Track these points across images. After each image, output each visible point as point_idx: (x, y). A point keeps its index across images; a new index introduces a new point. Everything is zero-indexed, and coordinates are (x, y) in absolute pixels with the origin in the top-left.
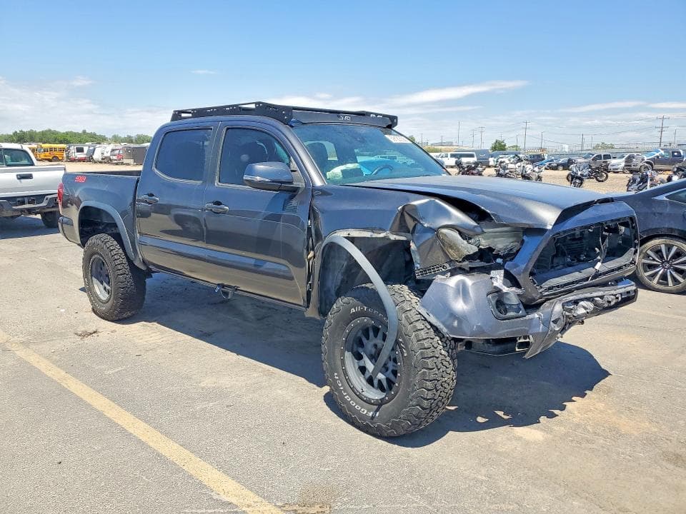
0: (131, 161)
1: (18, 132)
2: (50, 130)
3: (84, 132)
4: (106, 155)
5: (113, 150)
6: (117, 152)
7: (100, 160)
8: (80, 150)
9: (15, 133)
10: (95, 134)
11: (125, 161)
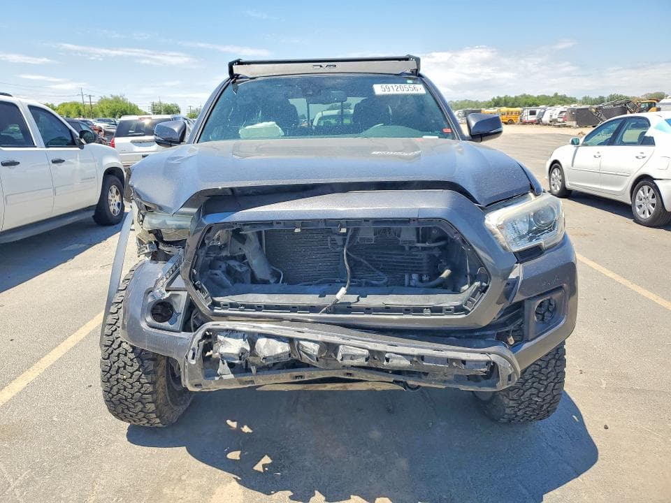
0: (574, 123)
1: (496, 98)
2: (525, 95)
3: (556, 94)
4: (554, 117)
5: (561, 112)
6: (564, 114)
7: (548, 122)
8: (533, 113)
9: (493, 99)
10: (565, 97)
11: (568, 123)
